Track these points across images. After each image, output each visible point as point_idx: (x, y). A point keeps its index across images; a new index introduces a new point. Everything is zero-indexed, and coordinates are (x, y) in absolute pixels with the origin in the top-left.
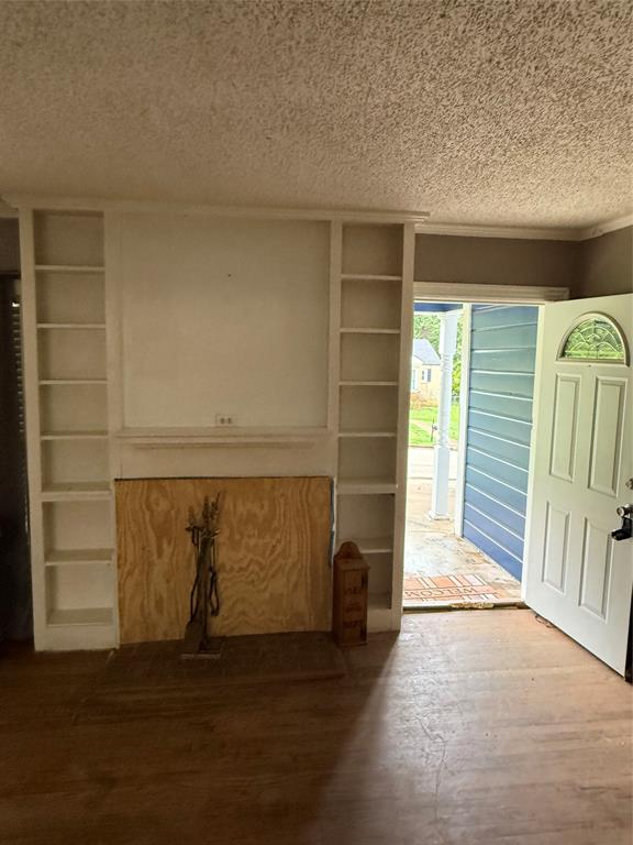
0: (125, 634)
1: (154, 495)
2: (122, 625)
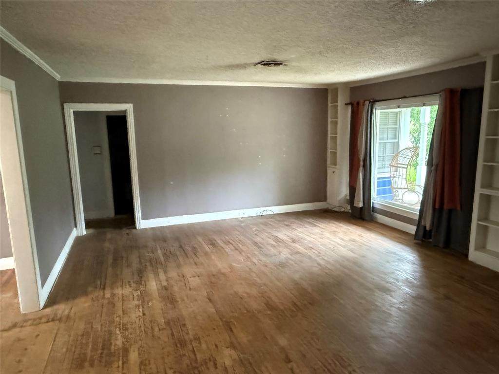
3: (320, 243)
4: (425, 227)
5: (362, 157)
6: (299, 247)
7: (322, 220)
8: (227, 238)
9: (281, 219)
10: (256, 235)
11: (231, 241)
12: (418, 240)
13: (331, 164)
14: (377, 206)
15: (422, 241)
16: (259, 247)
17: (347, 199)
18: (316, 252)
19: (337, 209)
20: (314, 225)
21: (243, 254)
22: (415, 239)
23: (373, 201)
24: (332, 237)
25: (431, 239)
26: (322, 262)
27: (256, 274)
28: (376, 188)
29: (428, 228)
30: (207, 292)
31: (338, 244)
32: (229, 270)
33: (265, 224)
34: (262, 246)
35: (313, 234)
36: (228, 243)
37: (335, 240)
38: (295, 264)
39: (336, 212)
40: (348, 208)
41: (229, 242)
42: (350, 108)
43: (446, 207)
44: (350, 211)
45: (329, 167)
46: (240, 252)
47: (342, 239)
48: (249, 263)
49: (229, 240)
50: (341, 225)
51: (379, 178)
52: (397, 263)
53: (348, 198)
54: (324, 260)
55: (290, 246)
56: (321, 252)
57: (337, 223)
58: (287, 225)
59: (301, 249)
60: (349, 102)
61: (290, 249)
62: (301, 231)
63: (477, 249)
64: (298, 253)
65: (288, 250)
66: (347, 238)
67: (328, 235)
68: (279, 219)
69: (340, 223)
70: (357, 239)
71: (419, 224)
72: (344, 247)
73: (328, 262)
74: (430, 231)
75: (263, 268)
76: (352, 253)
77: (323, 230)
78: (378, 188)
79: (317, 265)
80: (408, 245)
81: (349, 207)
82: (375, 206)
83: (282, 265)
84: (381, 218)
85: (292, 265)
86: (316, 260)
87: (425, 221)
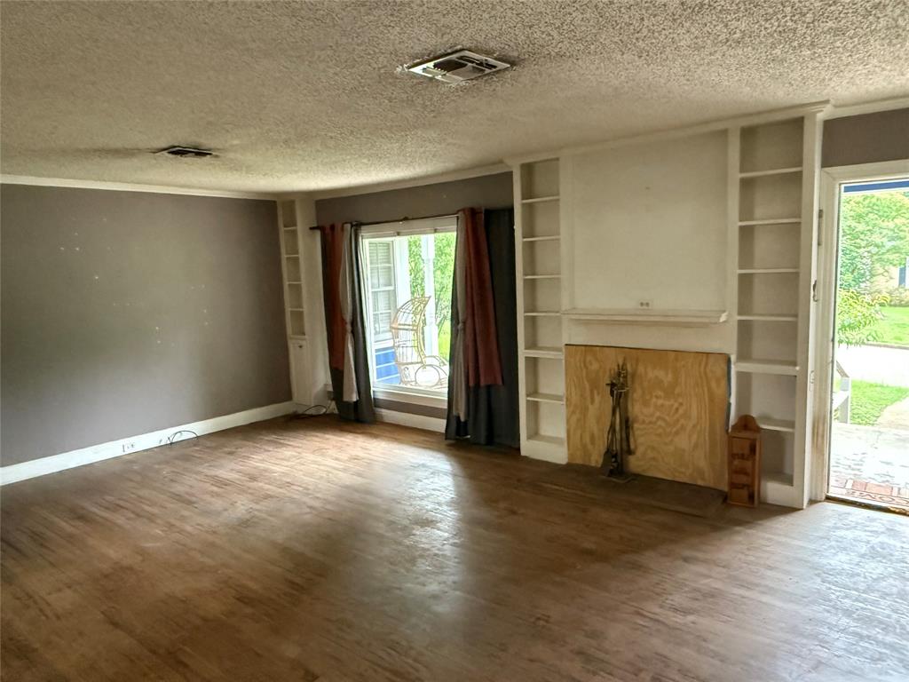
0: (571, 455)
1: (589, 358)
2: (569, 449)
3: (301, 473)
4: (458, 418)
5: (348, 318)
6: (267, 486)
7: (292, 434)
8: (108, 498)
9: (214, 444)
10: (172, 480)
11: (121, 503)
12: (451, 439)
13: (294, 333)
14: (380, 396)
15: (457, 439)
16: (190, 503)
17: (329, 392)
18: (301, 489)
19: (313, 412)
20: (280, 443)
21: (159, 521)
22: (446, 439)
23: (375, 389)
24: (319, 459)
25: (467, 435)
26: (317, 504)
27: (199, 551)
28: (375, 367)
29: (462, 419)
30: (103, 613)
31: (335, 468)
32: (140, 558)
33: (186, 458)
34: (194, 499)
35: (285, 460)
36: (117, 508)
37: (327, 463)
38: (271, 516)
39: (312, 416)
40: (332, 407)
41: (118, 505)
42: (318, 234)
43: (483, 383)
44: (336, 411)
45: (291, 338)
46: (151, 518)
47: (337, 459)
48: (178, 536)
49: (118, 502)
50: (327, 436)
51: (377, 351)
52: (431, 480)
53: (331, 389)
54: (318, 498)
55: (249, 488)
56: (309, 487)
57: (318, 434)
58: (231, 453)
59: (272, 489)
60: (315, 225)
61: (251, 494)
62: (260, 458)
63: (529, 437)
64: (267, 497)
65: (249, 496)
66: (344, 456)
67: (312, 457)
68: (209, 444)
69: (325, 433)
70: (361, 454)
71: (449, 415)
72: (345, 470)
73: (327, 501)
74: (466, 422)
75: (211, 538)
76: (359, 478)
77: (299, 450)
78: (378, 367)
79: (308, 510)
80: (439, 450)
81: (333, 405)
82: (376, 397)
83: (245, 523)
84: (388, 415)
85: (264, 519)
86: (305, 503)
87: (457, 409)
